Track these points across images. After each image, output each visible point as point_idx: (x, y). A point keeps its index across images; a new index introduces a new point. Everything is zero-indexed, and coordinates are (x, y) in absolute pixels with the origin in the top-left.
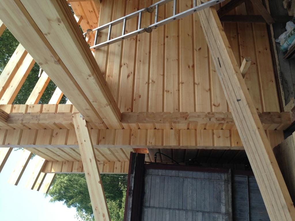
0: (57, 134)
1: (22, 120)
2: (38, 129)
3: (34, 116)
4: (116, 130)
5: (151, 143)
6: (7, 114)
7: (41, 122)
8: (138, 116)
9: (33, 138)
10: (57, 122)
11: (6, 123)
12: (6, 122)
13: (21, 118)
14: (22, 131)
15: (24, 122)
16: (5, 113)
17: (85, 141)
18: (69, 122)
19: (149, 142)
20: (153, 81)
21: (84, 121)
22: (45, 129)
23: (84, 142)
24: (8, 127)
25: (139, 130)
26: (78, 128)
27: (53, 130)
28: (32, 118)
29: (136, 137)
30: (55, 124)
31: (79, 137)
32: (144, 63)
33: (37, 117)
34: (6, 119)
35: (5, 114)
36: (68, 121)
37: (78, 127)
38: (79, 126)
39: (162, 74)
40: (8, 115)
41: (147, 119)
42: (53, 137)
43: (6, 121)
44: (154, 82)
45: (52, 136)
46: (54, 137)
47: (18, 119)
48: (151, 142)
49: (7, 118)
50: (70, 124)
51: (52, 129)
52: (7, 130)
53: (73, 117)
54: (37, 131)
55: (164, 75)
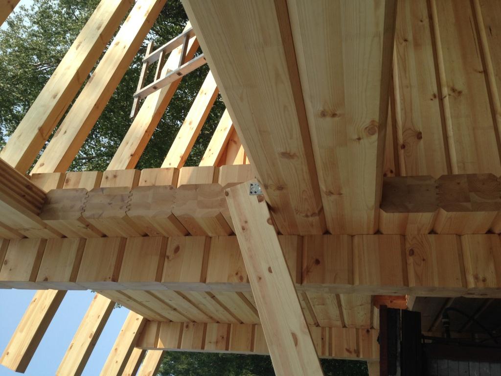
0: (177, 249)
1: (83, 210)
2: (124, 235)
3: (115, 196)
4: (352, 236)
5: (484, 280)
6: (41, 194)
7: (133, 213)
8: (437, 187)
9: (113, 261)
10: (177, 213)
11: (38, 218)
12: (38, 215)
13: (79, 205)
14: (83, 242)
15: (87, 214)
16: (34, 189)
17: (270, 270)
18: (215, 211)
19: (476, 278)
20: (453, 90)
21: (264, 205)
22: (146, 235)
23: (266, 273)
24: (46, 230)
25: (433, 236)
26: (243, 229)
27: (165, 240)
28: (110, 204)
29: (424, 260)
30: (173, 218)
31: (251, 257)
32: (417, 45)
33: (123, 200)
34: (39, 208)
35: (36, 193)
36: (210, 210)
37: (244, 224)
38: (246, 222)
39: (481, 68)
40: (44, 197)
41: (474, 197)
42: (166, 259)
43: (38, 211)
44: (460, 93)
45: (163, 256)
46: (170, 258)
47: (72, 207)
48: (481, 277)
49: (41, 204)
50: (216, 217)
51: (164, 237)
52: (44, 242)
53: (227, 194)
54: (124, 241)
55: (485, 72)
